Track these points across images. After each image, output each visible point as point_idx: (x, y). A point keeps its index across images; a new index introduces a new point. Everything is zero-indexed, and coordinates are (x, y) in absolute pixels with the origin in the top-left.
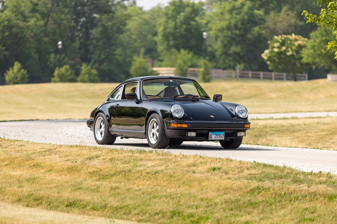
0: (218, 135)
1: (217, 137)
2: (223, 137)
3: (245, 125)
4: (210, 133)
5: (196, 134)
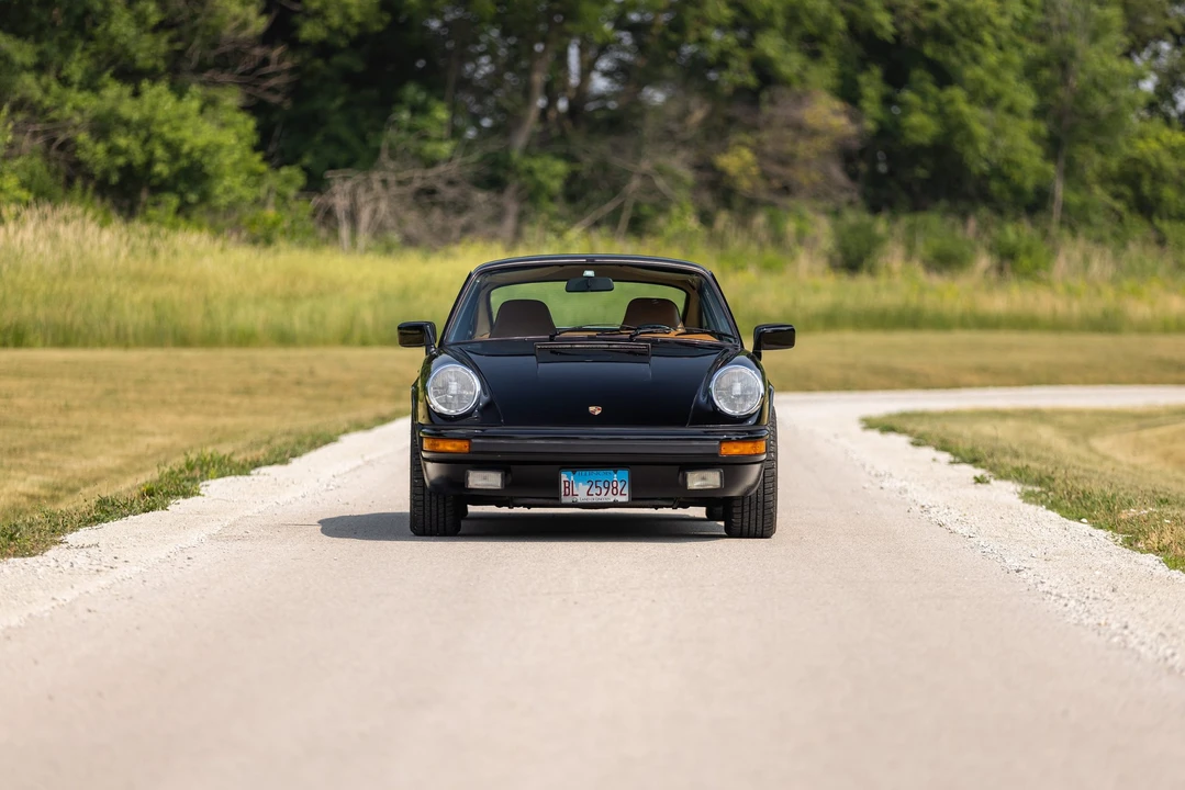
0: (600, 484)
1: (594, 491)
3: (723, 446)
4: (564, 477)
5: (504, 478)
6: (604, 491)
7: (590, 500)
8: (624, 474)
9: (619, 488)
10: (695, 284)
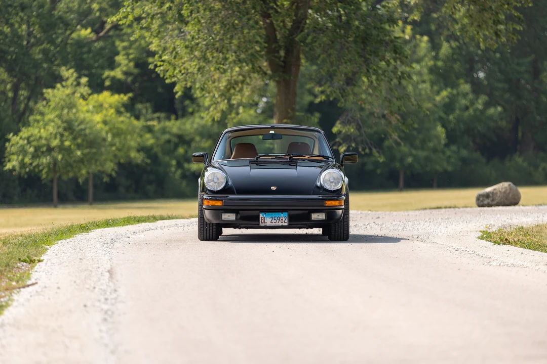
0: (276, 218)
1: (273, 221)
2: (287, 221)
3: (326, 202)
4: (261, 215)
5: (236, 216)
6: (278, 221)
7: (272, 225)
8: (286, 214)
9: (284, 220)
10: (316, 136)
